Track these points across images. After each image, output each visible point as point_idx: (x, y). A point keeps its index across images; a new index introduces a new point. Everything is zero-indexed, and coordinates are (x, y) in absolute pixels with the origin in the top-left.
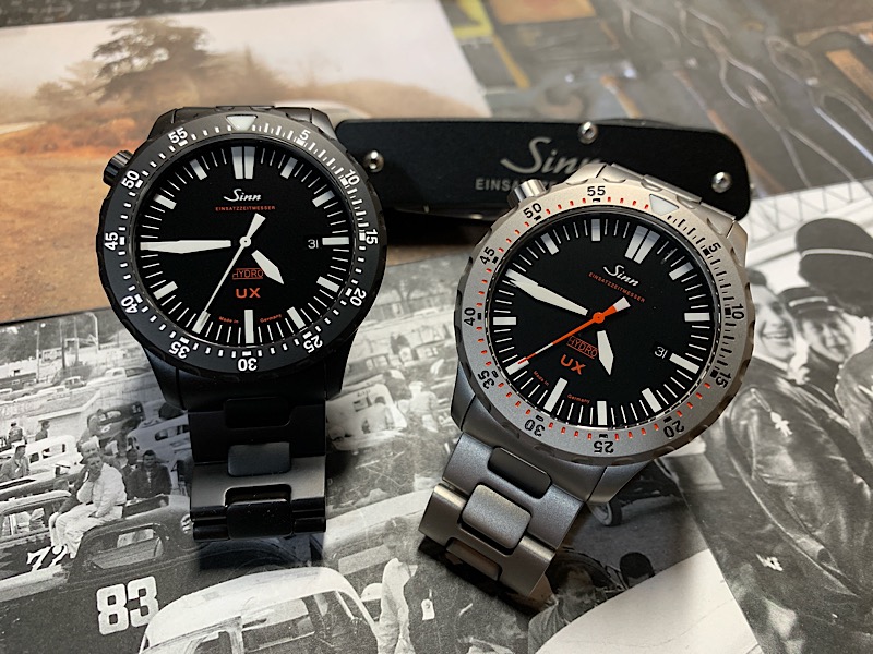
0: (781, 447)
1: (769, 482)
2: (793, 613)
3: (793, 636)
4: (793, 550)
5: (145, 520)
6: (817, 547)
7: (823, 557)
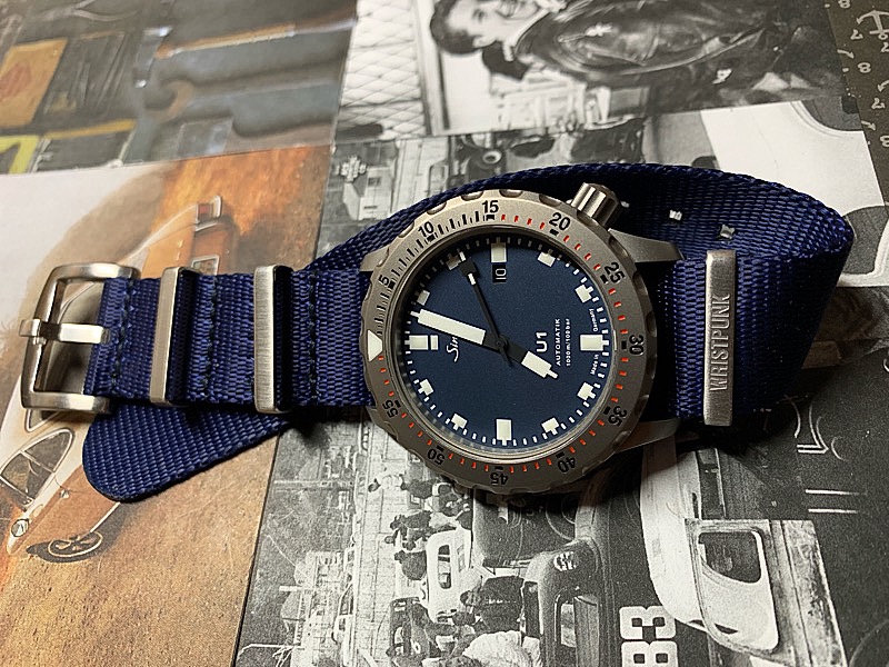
0: (621, 38)
1: (650, 55)
2: (768, 75)
3: (788, 81)
4: (714, 58)
5: (549, 612)
6: (716, 42)
7: (725, 41)
